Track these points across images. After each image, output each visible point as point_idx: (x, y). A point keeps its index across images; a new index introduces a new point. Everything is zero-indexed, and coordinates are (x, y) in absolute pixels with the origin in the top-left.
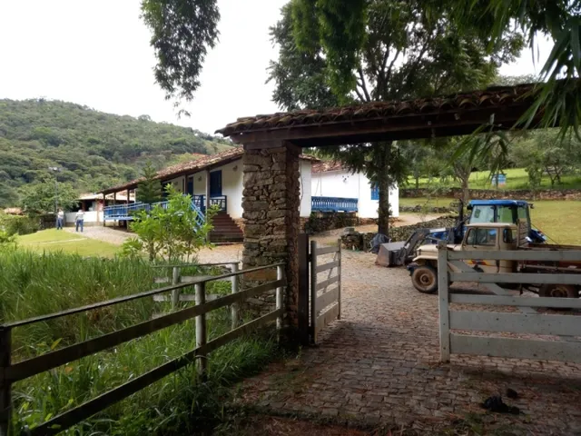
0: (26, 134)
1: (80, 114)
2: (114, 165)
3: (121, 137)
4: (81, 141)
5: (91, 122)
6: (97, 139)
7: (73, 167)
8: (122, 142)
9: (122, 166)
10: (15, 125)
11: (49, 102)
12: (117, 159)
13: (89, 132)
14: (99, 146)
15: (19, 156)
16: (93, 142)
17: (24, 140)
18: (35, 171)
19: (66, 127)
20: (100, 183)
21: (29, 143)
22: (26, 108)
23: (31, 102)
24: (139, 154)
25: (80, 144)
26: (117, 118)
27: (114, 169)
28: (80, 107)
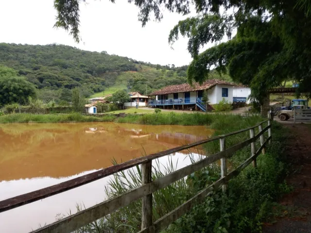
0: (51, 63)
1: (74, 52)
2: (95, 78)
3: (95, 63)
4: (76, 66)
5: (79, 56)
6: (84, 65)
7: (78, 80)
8: (96, 66)
9: (98, 78)
10: (45, 58)
11: (58, 46)
12: (95, 75)
13: (79, 61)
14: (86, 68)
15: (53, 74)
16: (82, 66)
17: (50, 66)
18: (62, 82)
19: (68, 59)
20: (92, 88)
21: (53, 67)
22: (48, 49)
23: (49, 46)
24: (105, 72)
25: (76, 67)
26: (91, 53)
27: (95, 80)
28: (72, 48)
